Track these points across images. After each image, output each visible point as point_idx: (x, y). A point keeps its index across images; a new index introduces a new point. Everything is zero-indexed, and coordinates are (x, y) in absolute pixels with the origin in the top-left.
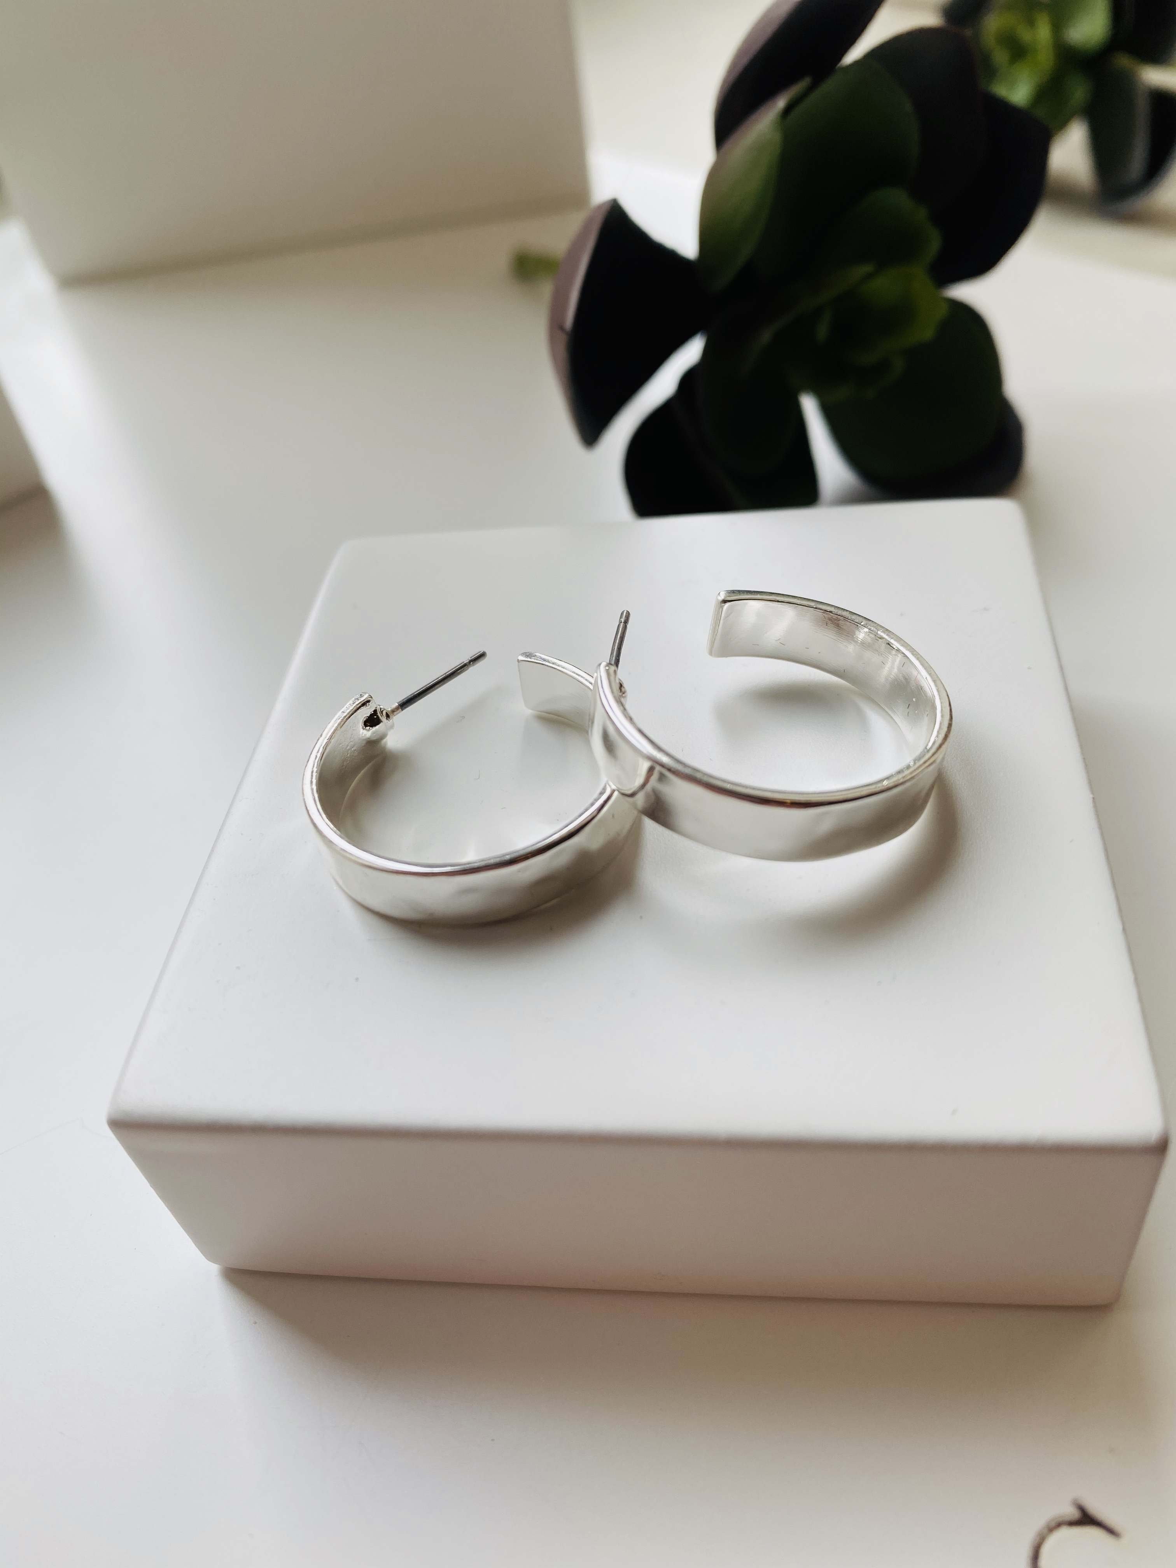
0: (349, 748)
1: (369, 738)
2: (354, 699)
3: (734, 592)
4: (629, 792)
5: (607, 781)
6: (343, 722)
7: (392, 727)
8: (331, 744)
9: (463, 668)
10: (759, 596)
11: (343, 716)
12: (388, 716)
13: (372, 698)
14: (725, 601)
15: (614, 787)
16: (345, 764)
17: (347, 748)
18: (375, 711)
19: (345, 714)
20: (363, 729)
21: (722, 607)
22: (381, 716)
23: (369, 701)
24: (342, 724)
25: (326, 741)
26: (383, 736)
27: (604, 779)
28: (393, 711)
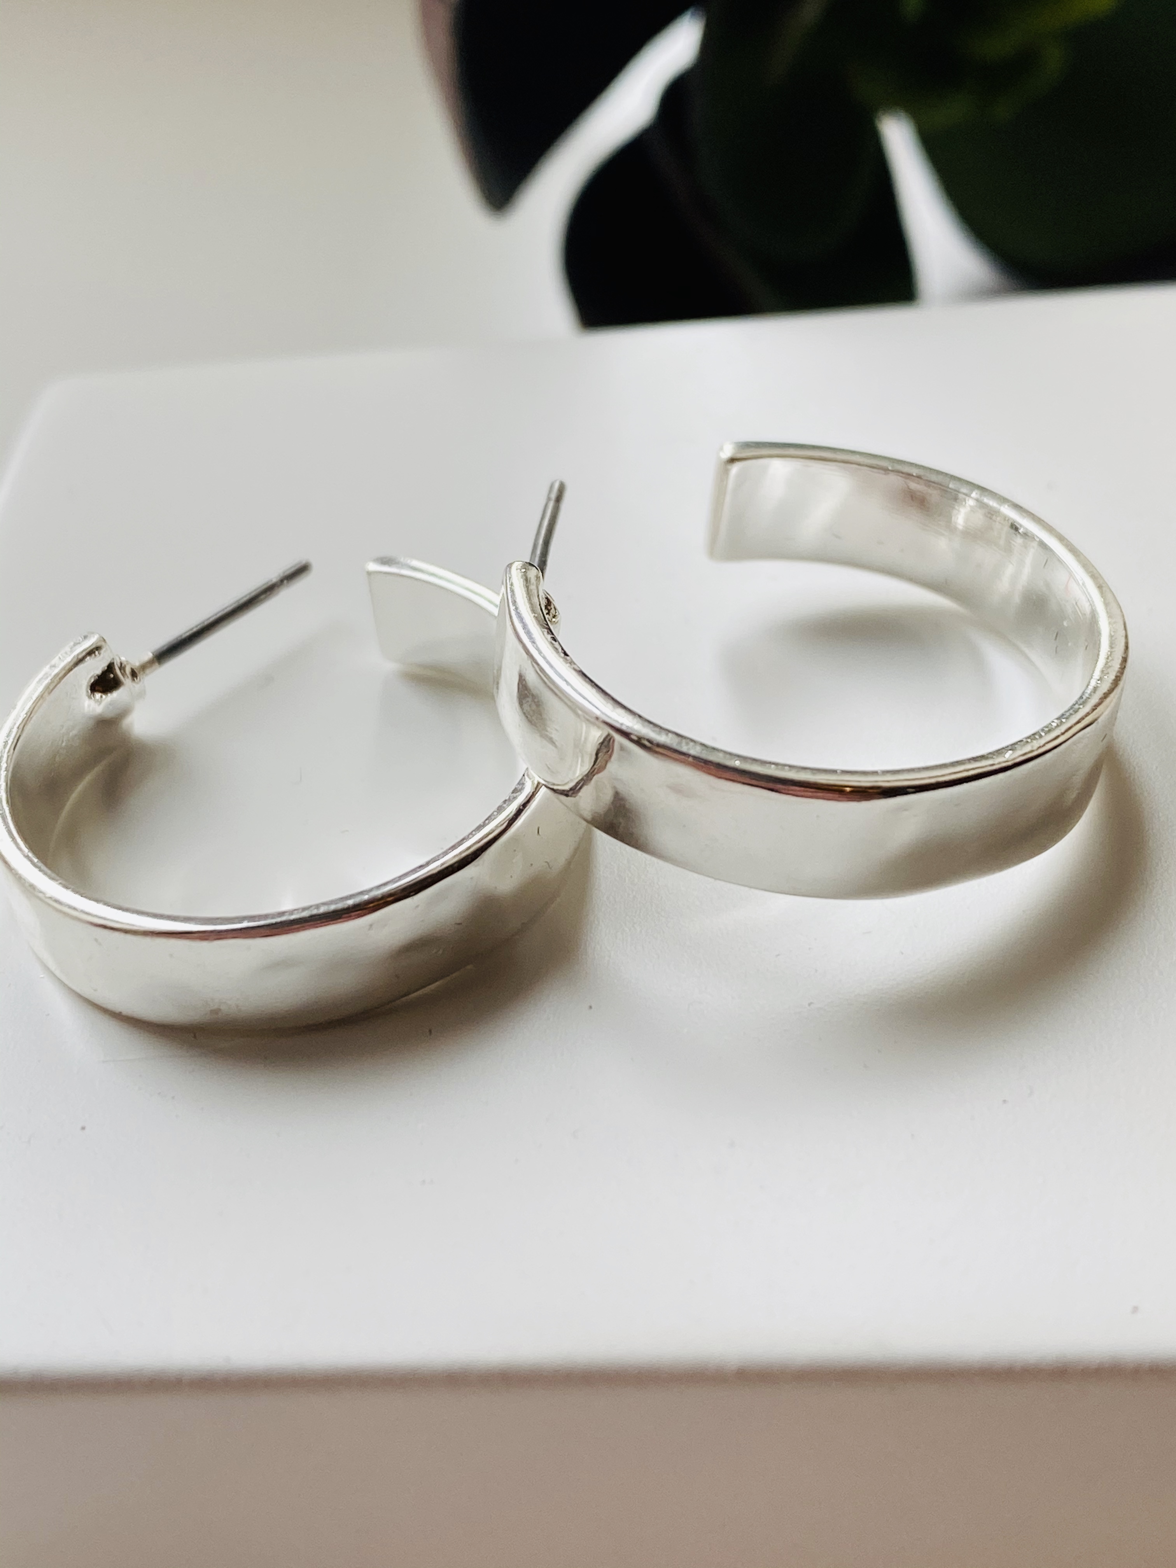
0: (64, 730)
1: (100, 715)
2: (72, 644)
3: (748, 445)
4: (567, 788)
5: (527, 769)
6: (54, 684)
7: (142, 695)
8: (32, 721)
9: (269, 590)
10: (792, 452)
11: (53, 674)
12: (134, 674)
13: (104, 640)
14: (732, 460)
15: (537, 779)
16: (57, 759)
17: (62, 732)
18: (110, 667)
19: (56, 671)
20: (90, 697)
21: (726, 472)
22: (123, 675)
23: (98, 648)
24: (51, 688)
25: (23, 715)
26: (124, 713)
27: (522, 767)
28: (144, 667)
